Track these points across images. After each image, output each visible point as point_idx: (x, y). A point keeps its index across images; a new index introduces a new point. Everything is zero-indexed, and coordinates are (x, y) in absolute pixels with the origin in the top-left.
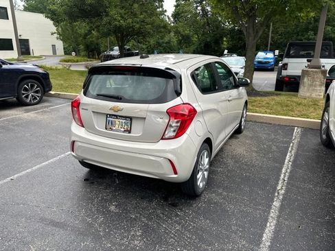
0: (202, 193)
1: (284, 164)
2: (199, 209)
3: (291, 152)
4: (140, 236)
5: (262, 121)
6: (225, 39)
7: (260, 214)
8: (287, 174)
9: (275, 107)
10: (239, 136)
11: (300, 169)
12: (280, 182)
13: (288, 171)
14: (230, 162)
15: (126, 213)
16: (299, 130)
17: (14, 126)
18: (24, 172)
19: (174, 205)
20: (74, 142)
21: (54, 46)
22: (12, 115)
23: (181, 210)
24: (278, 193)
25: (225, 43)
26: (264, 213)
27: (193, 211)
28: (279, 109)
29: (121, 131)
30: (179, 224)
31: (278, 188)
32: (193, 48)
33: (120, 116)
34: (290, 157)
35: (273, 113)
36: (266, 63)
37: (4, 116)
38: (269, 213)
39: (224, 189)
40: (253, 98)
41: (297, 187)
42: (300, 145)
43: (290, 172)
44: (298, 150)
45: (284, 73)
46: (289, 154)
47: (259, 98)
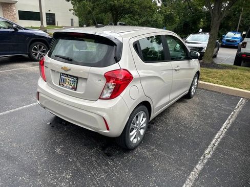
0: (136, 147)
1: (219, 130)
2: (128, 161)
3: (229, 120)
4: (69, 179)
5: (212, 89)
6: (202, 20)
7: (180, 174)
8: (219, 140)
9: (227, 79)
10: (188, 100)
11: (233, 137)
12: (210, 147)
13: (221, 137)
14: (171, 122)
15: (67, 157)
16: (244, 101)
17: (19, 75)
18: (8, 112)
19: (109, 155)
20: (38, 93)
21: (72, 20)
22: (22, 67)
23: (113, 160)
24: (204, 157)
25: (201, 23)
26: (184, 174)
27: (122, 163)
28: (231, 80)
29: (69, 88)
30: (105, 173)
31: (206, 152)
32: (175, 26)
33: (70, 75)
34: (227, 124)
35: (224, 84)
36: (233, 41)
37: (16, 68)
38: (189, 175)
39: (156, 146)
40: (210, 70)
41: (224, 153)
42: (240, 115)
43: (222, 139)
44: (236, 118)
45: (243, 50)
46: (227, 121)
47: (215, 70)
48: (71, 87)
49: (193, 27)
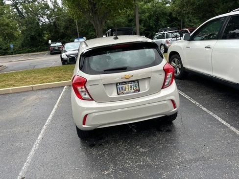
20: (86, 115)
33: (128, 82)
48: (133, 91)
49: (41, 40)
